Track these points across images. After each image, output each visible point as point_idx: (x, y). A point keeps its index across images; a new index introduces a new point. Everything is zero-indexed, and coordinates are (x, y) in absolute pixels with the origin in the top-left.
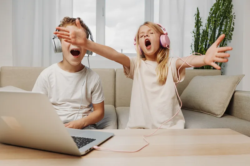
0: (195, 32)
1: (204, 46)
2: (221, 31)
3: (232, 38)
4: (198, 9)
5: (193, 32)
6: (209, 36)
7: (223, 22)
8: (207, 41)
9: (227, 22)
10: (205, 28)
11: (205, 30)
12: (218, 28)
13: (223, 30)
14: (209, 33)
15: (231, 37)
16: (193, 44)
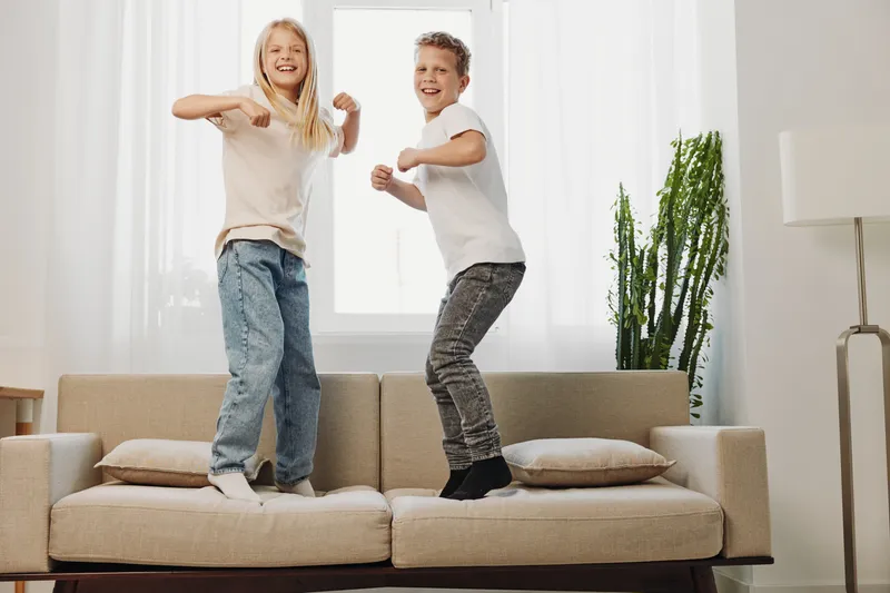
0: (617, 256)
1: (647, 298)
2: (696, 250)
3: (728, 274)
4: (621, 188)
5: (612, 256)
6: (659, 268)
7: (700, 225)
8: (654, 284)
9: (709, 227)
10: (651, 243)
11: (649, 247)
12: (689, 242)
13: (700, 247)
14: (659, 259)
15: (721, 270)
16: (616, 289)
